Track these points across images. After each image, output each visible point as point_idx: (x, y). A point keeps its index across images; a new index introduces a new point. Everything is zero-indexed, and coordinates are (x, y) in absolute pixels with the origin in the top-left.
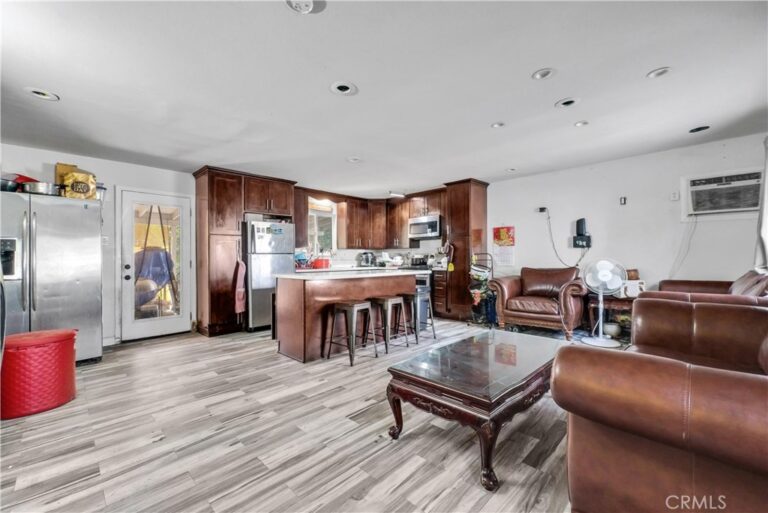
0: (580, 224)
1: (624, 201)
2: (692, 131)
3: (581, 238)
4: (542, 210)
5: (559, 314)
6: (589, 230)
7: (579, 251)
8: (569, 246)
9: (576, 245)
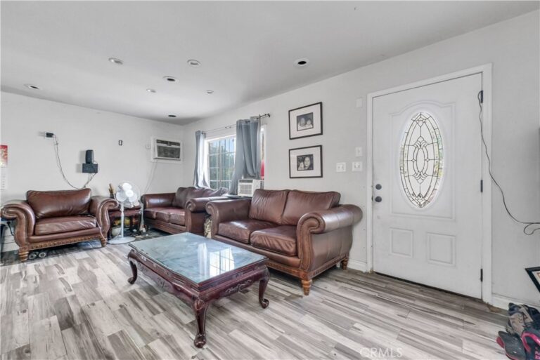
0: (89, 154)
1: (121, 143)
2: (170, 116)
3: (89, 165)
4: (49, 135)
5: (97, 226)
6: (96, 159)
7: (87, 175)
8: (78, 171)
9: (84, 171)
